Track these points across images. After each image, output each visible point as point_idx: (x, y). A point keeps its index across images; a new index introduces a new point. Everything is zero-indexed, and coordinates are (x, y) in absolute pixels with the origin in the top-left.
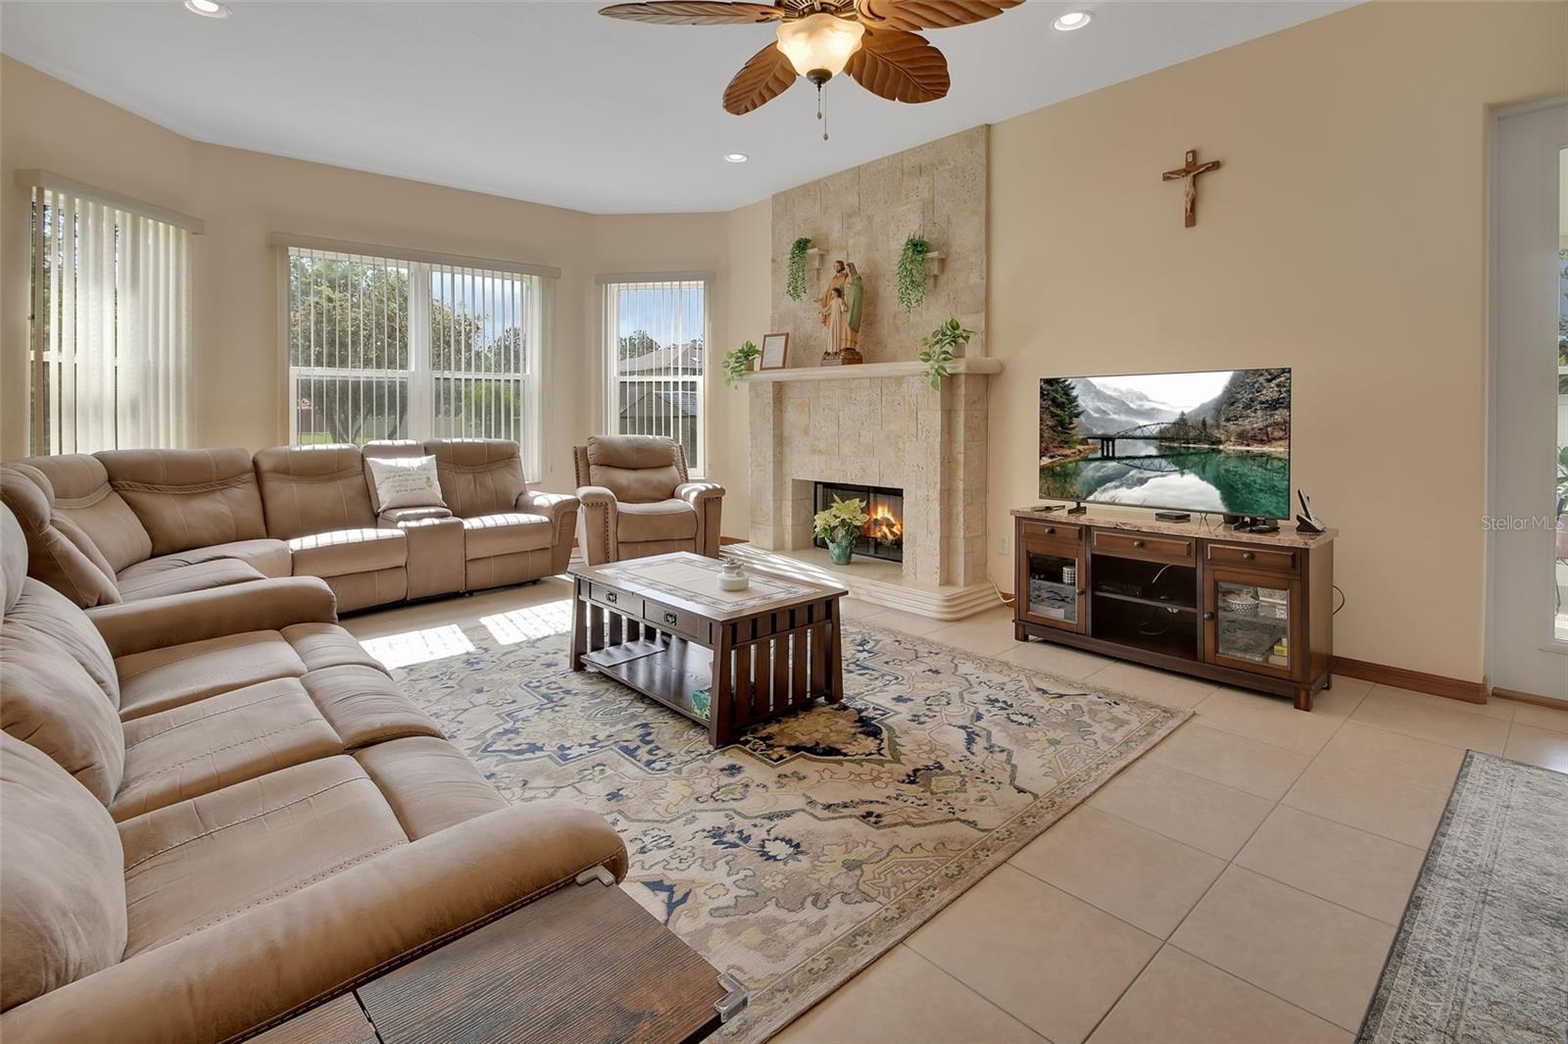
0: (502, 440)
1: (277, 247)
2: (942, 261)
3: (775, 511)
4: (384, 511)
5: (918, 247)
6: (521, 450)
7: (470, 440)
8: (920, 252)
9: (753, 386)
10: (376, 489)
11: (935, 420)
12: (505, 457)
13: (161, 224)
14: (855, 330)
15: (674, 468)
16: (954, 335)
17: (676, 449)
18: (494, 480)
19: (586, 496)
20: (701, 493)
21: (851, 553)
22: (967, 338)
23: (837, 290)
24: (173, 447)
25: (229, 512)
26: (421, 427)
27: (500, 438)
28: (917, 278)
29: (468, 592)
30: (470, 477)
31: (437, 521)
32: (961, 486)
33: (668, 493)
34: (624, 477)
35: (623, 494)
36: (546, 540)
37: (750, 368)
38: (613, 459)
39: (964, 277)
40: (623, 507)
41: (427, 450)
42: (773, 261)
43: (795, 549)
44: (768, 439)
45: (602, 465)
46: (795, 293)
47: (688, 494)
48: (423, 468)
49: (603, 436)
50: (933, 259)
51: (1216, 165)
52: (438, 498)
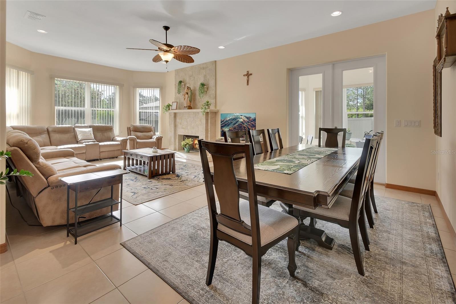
0: (109, 125)
1: (52, 78)
2: (207, 88)
3: (174, 142)
4: (80, 141)
5: (203, 85)
6: (114, 127)
7: (101, 125)
8: (203, 86)
9: (170, 113)
10: (77, 136)
11: (204, 121)
12: (110, 129)
13: (24, 72)
14: (190, 102)
15: (152, 132)
16: (208, 104)
17: (152, 127)
18: (106, 134)
19: (129, 138)
20: (157, 137)
21: (189, 150)
22: (210, 105)
23: (187, 93)
24: (26, 125)
25: (42, 141)
26: (88, 122)
27: (108, 124)
28: (203, 91)
29: (100, 159)
30: (101, 133)
31: (93, 143)
32: (209, 135)
33: (150, 138)
34: (139, 134)
35: (138, 138)
36: (119, 148)
37: (169, 109)
38: (136, 130)
39: (211, 92)
40: (138, 140)
41: (90, 127)
42: (175, 85)
43: (179, 150)
44: (173, 125)
45: (134, 131)
46: (179, 93)
47: (154, 138)
48: (89, 131)
49: (135, 124)
50: (205, 88)
51: (251, 74)
52: (93, 138)
